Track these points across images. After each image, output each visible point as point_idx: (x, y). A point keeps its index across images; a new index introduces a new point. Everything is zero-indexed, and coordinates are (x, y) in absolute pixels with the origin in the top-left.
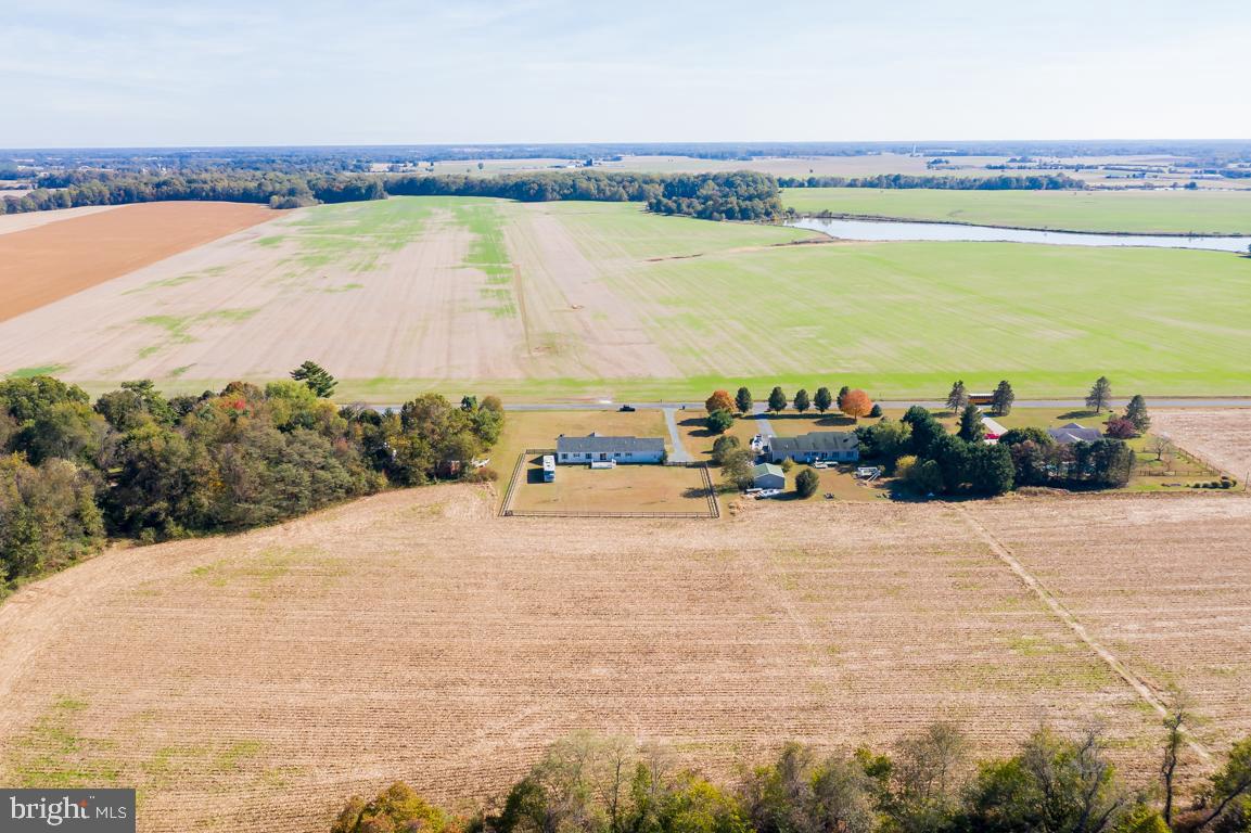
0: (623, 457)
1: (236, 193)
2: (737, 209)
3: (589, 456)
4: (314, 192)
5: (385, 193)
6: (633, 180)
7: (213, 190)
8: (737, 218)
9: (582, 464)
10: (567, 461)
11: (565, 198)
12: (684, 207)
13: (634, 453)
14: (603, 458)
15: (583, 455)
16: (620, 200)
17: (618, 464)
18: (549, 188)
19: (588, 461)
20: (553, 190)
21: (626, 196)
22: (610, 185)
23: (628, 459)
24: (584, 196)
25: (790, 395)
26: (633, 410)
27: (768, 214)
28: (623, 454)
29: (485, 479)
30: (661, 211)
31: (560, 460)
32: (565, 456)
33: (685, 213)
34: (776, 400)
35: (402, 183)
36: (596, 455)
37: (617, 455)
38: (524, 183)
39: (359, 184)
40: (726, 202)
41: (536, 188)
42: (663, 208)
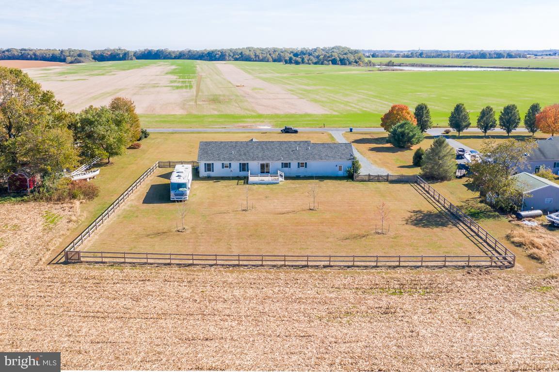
0: (294, 169)
1: (48, 56)
2: (338, 59)
3: (244, 167)
4: (93, 56)
5: (134, 58)
6: (275, 51)
7: (35, 55)
8: (338, 64)
9: (233, 178)
10: (212, 174)
11: (236, 59)
12: (306, 60)
13: (310, 163)
14: (264, 169)
15: (235, 165)
16: (268, 61)
17: (286, 178)
18: (227, 54)
19: (243, 174)
20: (230, 55)
21: (271, 59)
22: (262, 53)
23: (302, 171)
24: (248, 59)
25: (473, 115)
26: (296, 132)
27: (356, 62)
28: (294, 164)
29: (74, 197)
30: (292, 63)
31: (203, 173)
32: (209, 167)
33: (307, 63)
34: (458, 120)
35: (145, 53)
36: (254, 165)
37: (286, 165)
38: (213, 52)
39: (119, 52)
40: (332, 56)
41: (220, 54)
42: (293, 62)
